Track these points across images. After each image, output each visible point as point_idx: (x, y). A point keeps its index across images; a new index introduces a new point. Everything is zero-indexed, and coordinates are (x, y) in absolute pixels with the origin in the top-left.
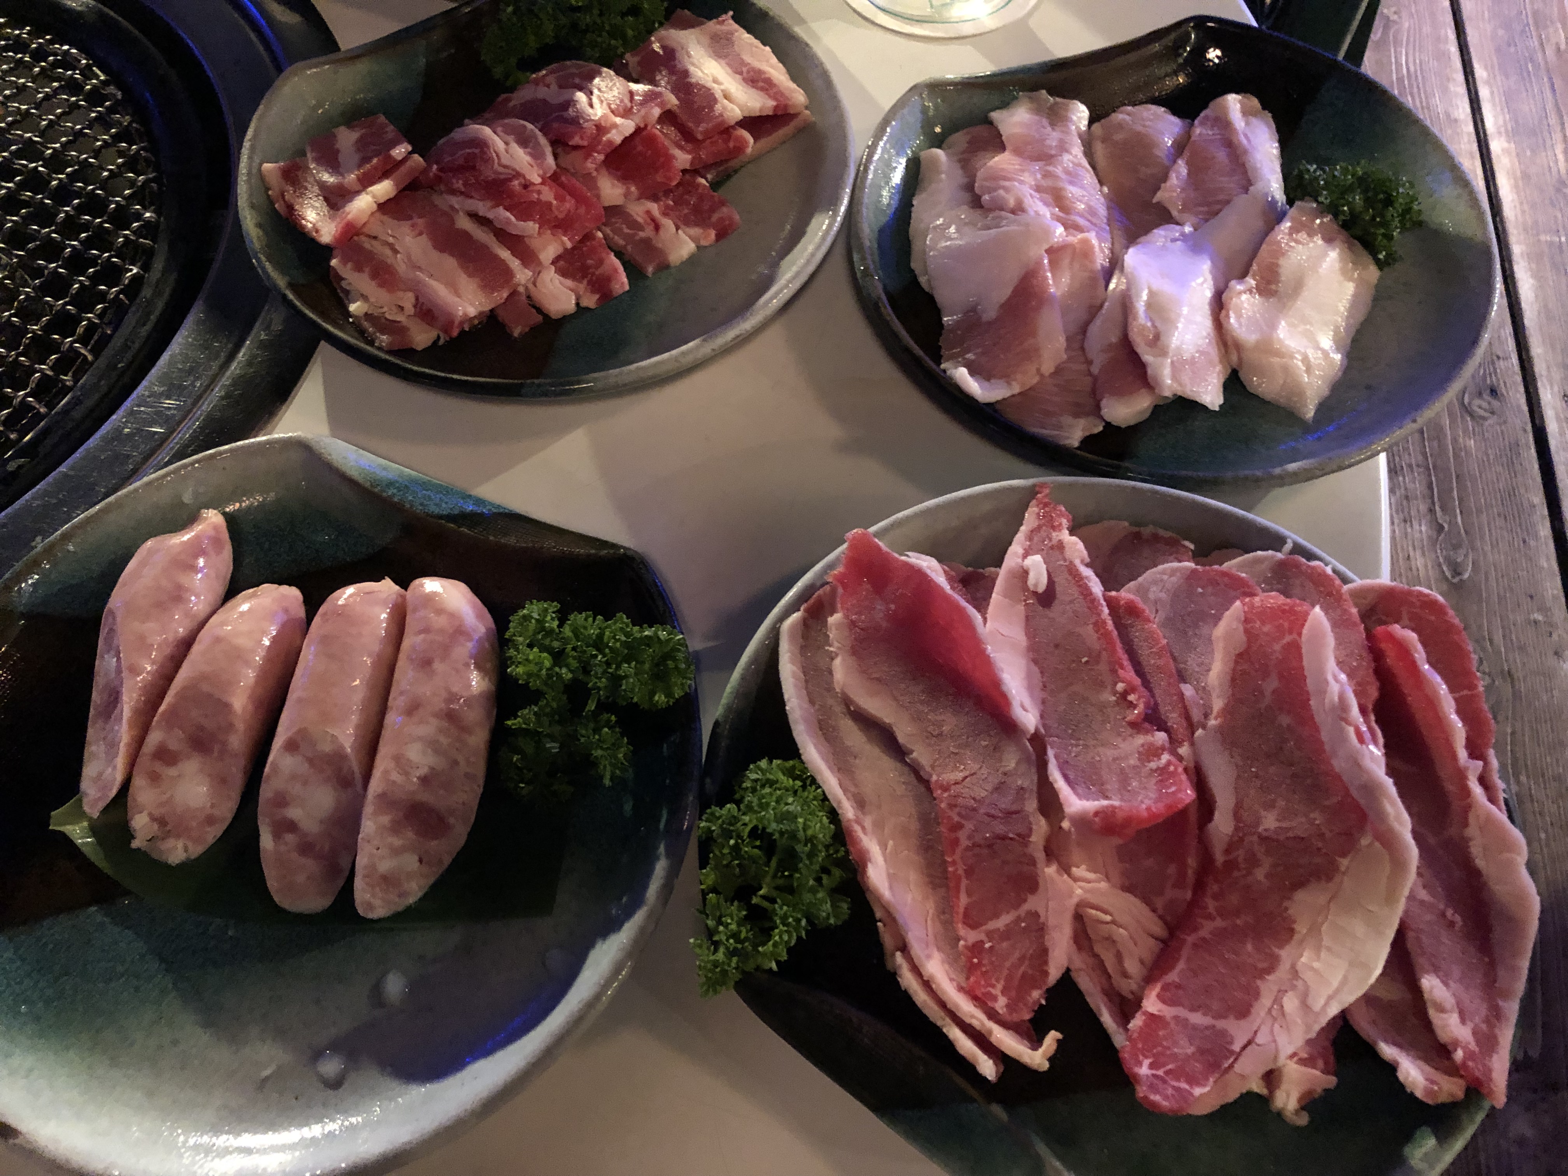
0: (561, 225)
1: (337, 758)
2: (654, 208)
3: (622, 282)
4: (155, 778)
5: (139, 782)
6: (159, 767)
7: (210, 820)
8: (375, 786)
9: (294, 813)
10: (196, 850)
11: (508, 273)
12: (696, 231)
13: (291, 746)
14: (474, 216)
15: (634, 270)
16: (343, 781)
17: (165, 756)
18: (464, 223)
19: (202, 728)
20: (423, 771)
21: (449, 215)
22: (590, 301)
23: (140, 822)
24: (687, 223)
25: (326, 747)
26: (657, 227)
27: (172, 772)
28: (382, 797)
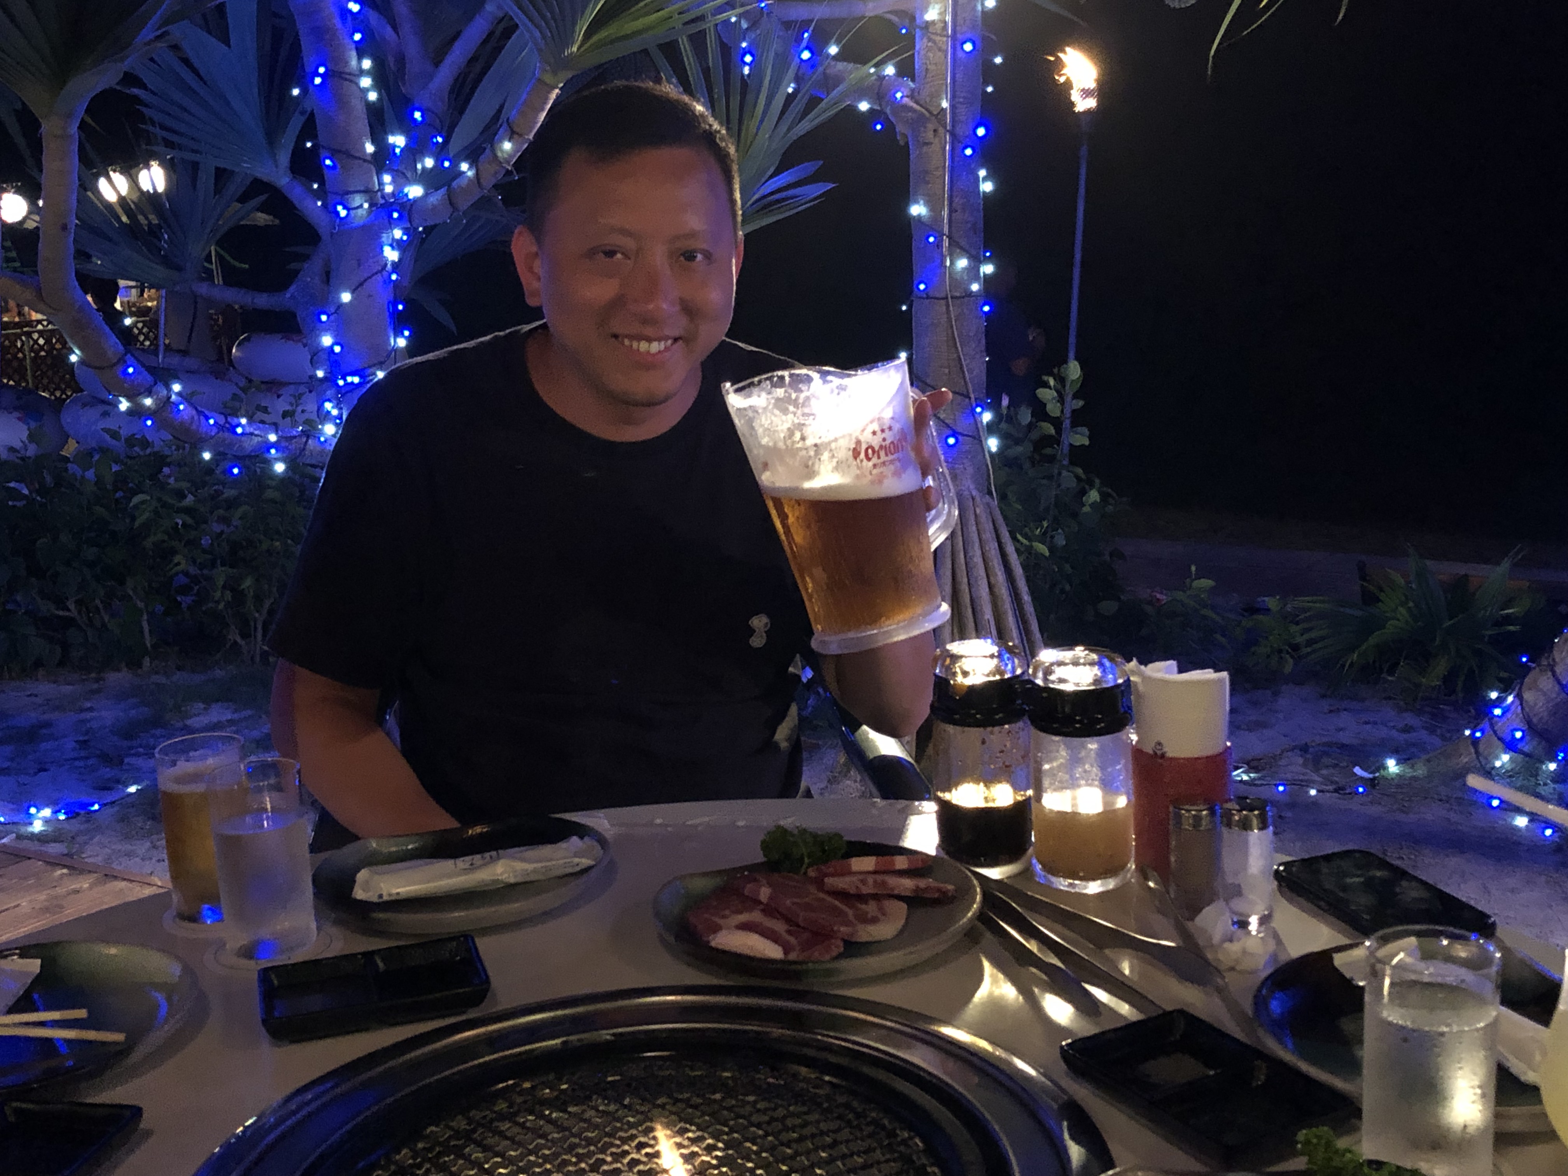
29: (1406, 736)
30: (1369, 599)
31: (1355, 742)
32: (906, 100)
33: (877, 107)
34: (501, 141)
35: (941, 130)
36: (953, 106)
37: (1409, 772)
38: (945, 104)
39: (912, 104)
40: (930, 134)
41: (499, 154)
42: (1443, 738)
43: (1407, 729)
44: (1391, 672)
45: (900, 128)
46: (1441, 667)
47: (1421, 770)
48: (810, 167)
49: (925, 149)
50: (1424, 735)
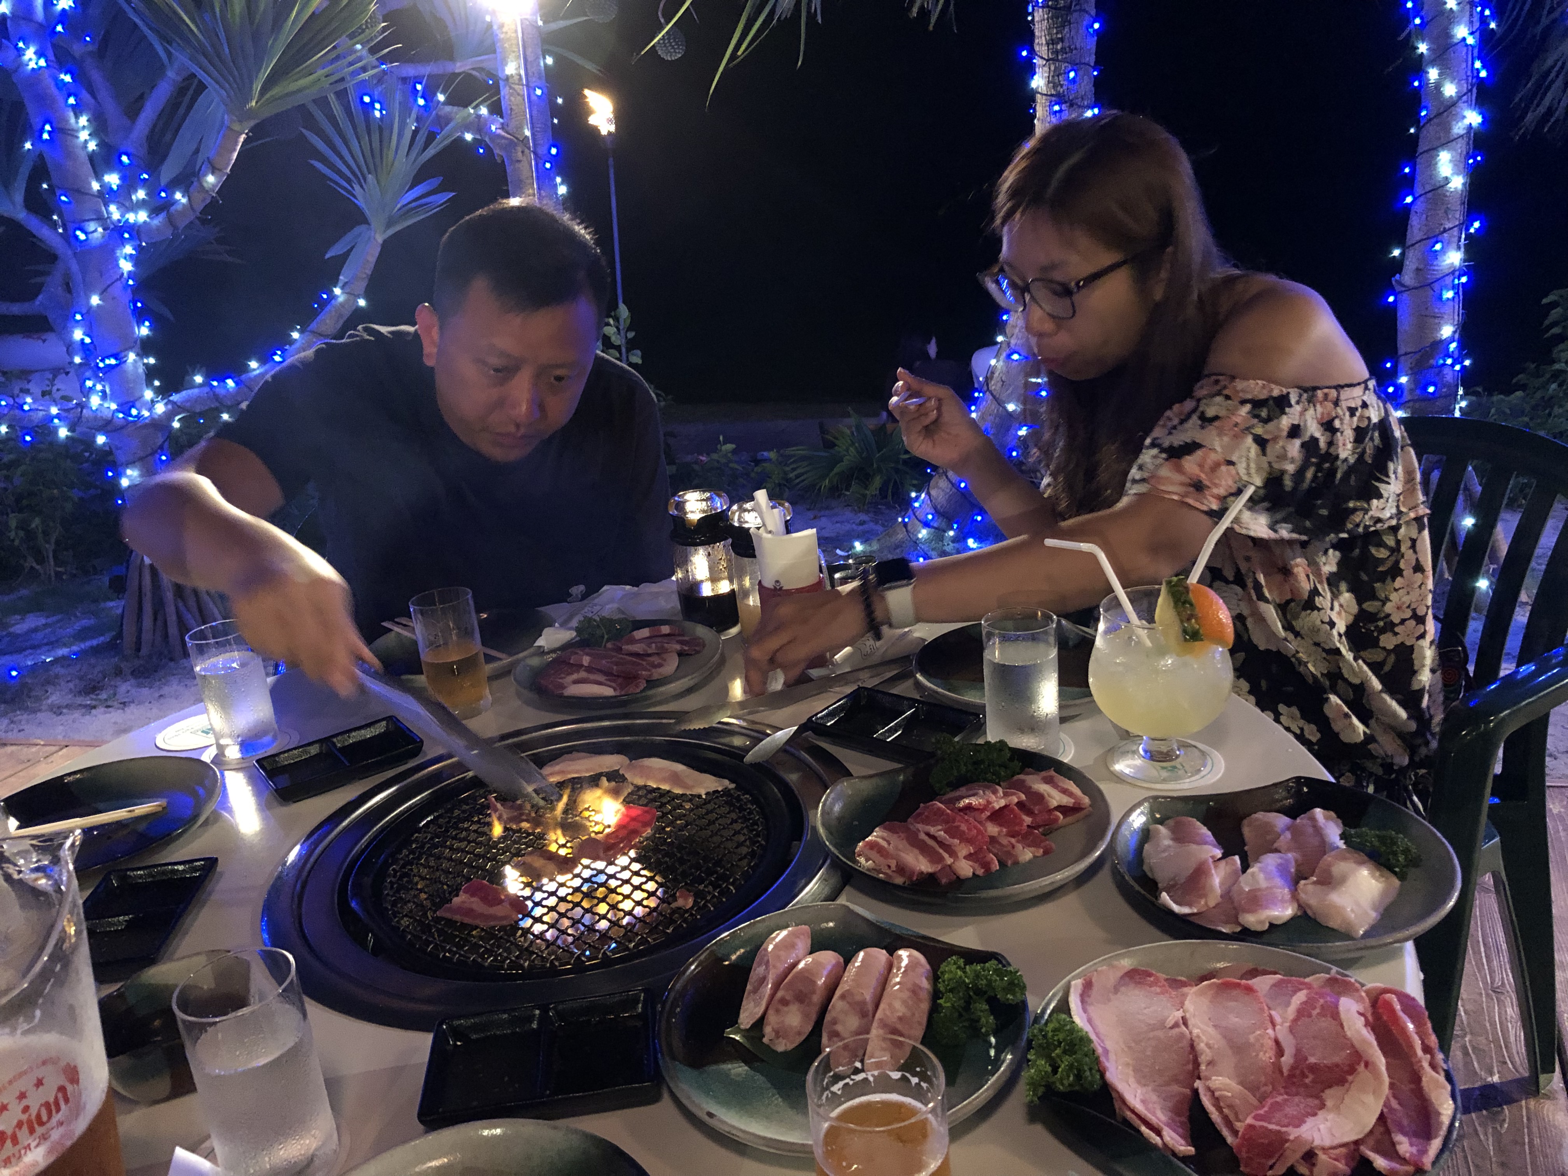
0: (969, 841)
1: (863, 1003)
2: (1013, 840)
3: (996, 866)
4: (777, 1011)
5: (771, 1012)
6: (780, 1007)
7: (799, 1033)
8: (879, 1015)
9: (839, 1028)
10: (790, 1047)
11: (942, 859)
12: (1033, 849)
13: (843, 997)
14: (928, 834)
15: (1002, 864)
16: (863, 1014)
17: (784, 1002)
18: (923, 836)
19: (801, 991)
20: (900, 1014)
21: (916, 833)
22: (980, 872)
23: (768, 1030)
24: (1029, 846)
25: (858, 998)
26: (1013, 847)
27: (786, 1009)
28: (881, 1020)
29: (861, 528)
30: (830, 445)
31: (833, 535)
32: (500, 132)
33: (478, 137)
34: (205, 175)
35: (527, 151)
36: (533, 134)
37: (869, 549)
38: (528, 133)
39: (503, 134)
40: (520, 154)
41: (205, 185)
42: (883, 525)
43: (862, 523)
44: (847, 490)
45: (497, 151)
46: (877, 482)
47: (875, 546)
48: (435, 182)
49: (517, 165)
50: (872, 525)
